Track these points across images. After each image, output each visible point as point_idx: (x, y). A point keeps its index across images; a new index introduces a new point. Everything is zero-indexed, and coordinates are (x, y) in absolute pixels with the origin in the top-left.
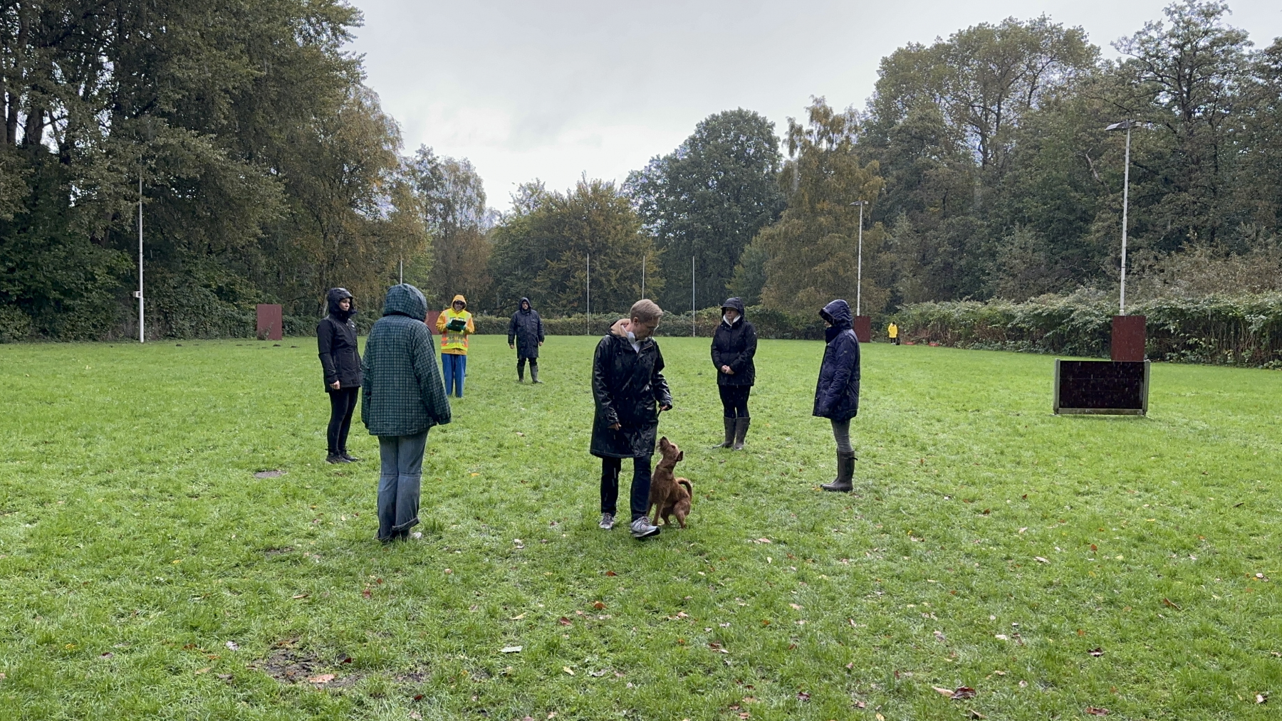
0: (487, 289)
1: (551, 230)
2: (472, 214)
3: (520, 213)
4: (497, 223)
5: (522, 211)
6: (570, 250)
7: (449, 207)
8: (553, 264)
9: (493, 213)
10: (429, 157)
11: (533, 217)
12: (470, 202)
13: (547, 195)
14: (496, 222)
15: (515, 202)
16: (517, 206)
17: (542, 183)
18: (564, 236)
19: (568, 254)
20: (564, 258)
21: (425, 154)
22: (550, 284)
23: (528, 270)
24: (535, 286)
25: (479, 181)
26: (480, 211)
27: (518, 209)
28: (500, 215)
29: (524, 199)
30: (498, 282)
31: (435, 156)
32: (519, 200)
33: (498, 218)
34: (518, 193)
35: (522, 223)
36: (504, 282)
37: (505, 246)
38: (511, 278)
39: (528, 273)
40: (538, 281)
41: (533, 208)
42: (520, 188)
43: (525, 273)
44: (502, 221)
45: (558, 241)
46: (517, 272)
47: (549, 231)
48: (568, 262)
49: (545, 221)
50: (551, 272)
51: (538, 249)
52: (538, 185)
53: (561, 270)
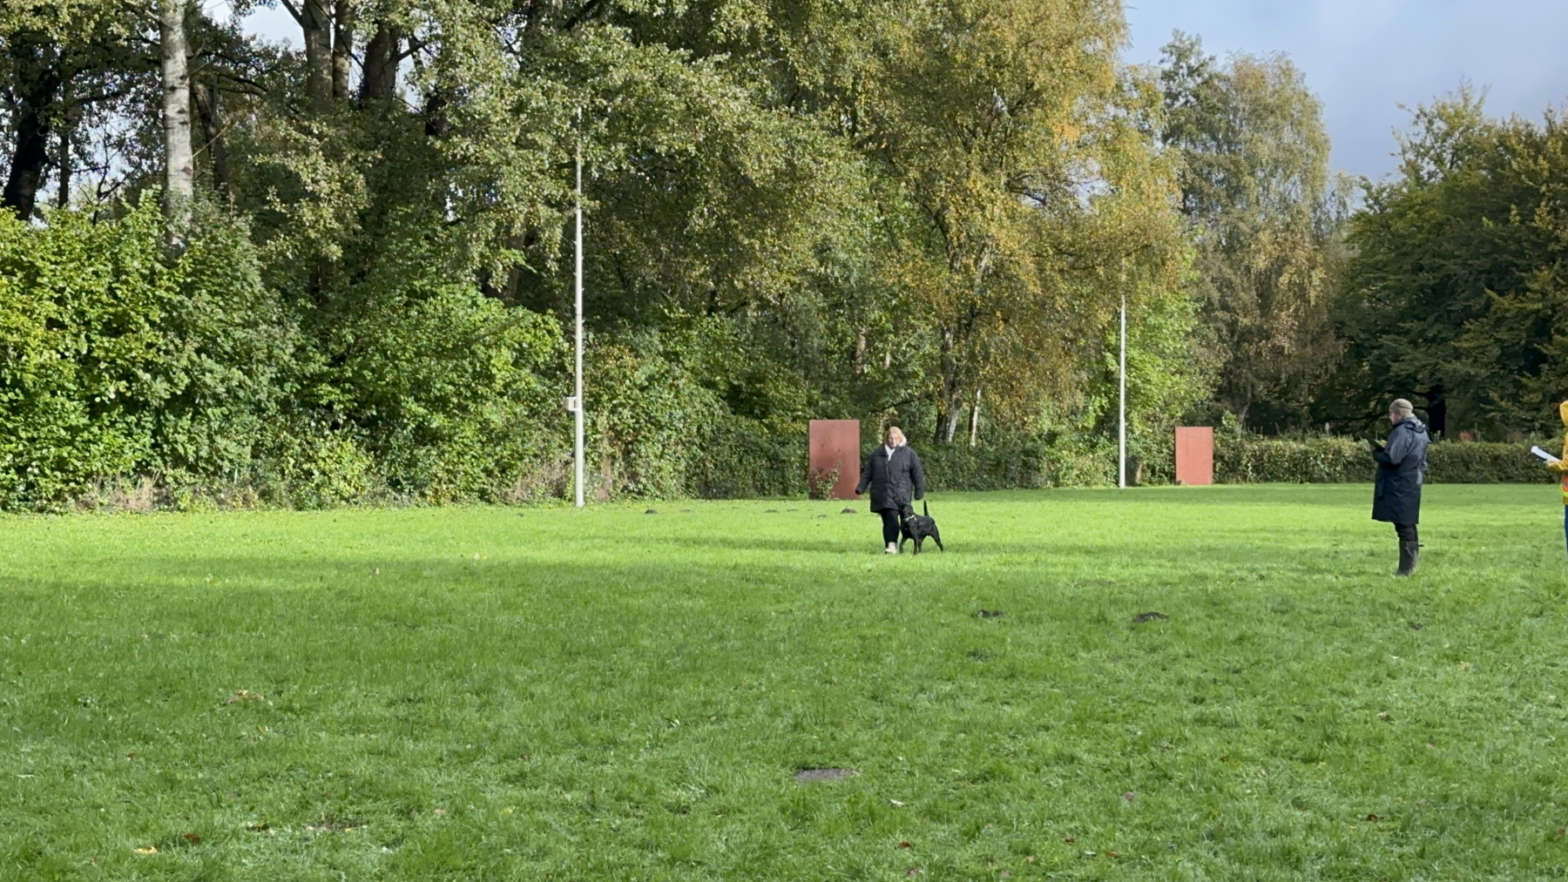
0: (1333, 369)
1: (1500, 214)
2: (1295, 190)
3: (1418, 178)
4: (1361, 206)
5: (1424, 173)
6: (1551, 268)
8: (1505, 302)
9: (1346, 185)
10: (1193, 62)
11: (1451, 189)
13: (1488, 129)
14: (1357, 203)
15: (1404, 152)
16: (1408, 163)
17: (1474, 101)
18: (1534, 230)
19: (1545, 274)
20: (1536, 286)
21: (1181, 55)
22: (1496, 351)
23: (1437, 320)
24: (1458, 358)
25: (1312, 110)
26: (1310, 178)
27: (1413, 169)
28: (1368, 188)
29: (1428, 144)
30: (1358, 351)
31: (1206, 56)
32: (1413, 146)
33: (1364, 193)
34: (1416, 129)
35: (1424, 203)
36: (1376, 352)
37: (1377, 262)
38: (1395, 341)
39: (1439, 326)
40: (1466, 345)
41: (1452, 164)
42: (1418, 117)
43: (1431, 326)
44: (1371, 202)
45: (1519, 242)
46: (1408, 325)
47: (1493, 216)
48: (1544, 294)
49: (1484, 194)
50: (1499, 322)
51: (1464, 265)
52: (1465, 106)
53: (1526, 317)
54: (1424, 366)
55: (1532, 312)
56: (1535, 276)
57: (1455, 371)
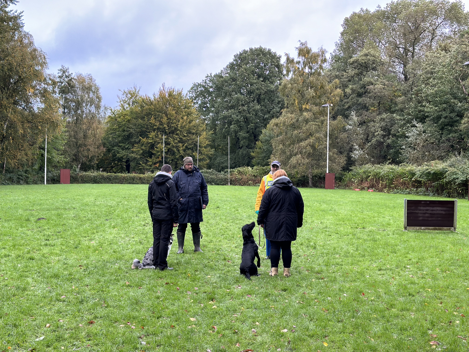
0: (102, 155)
1: (143, 118)
2: (93, 109)
3: (124, 109)
5: (125, 107)
6: (154, 132)
7: (79, 105)
8: (144, 140)
9: (106, 108)
10: (67, 74)
11: (131, 112)
12: (92, 102)
13: (140, 97)
14: (109, 113)
15: (121, 102)
16: (121, 104)
17: (137, 90)
18: (151, 123)
19: (153, 134)
20: (151, 136)
21: (64, 72)
22: (141, 151)
23: (128, 144)
24: (133, 153)
25: (97, 89)
26: (98, 107)
27: (122, 106)
28: (111, 110)
29: (126, 100)
30: (109, 151)
31: (70, 73)
32: (123, 101)
34: (123, 96)
35: (125, 115)
36: (113, 151)
37: (114, 128)
38: (118, 148)
39: (128, 145)
40: (134, 150)
41: (132, 105)
42: (124, 93)
43: (127, 145)
44: (112, 113)
45: (147, 125)
46: (121, 144)
47: (141, 119)
48: (153, 138)
49: (139, 113)
50: (143, 144)
51: (135, 130)
52: (135, 92)
53: (149, 144)
54: (125, 155)
55: (150, 143)
56: (151, 134)
57: (132, 156)
